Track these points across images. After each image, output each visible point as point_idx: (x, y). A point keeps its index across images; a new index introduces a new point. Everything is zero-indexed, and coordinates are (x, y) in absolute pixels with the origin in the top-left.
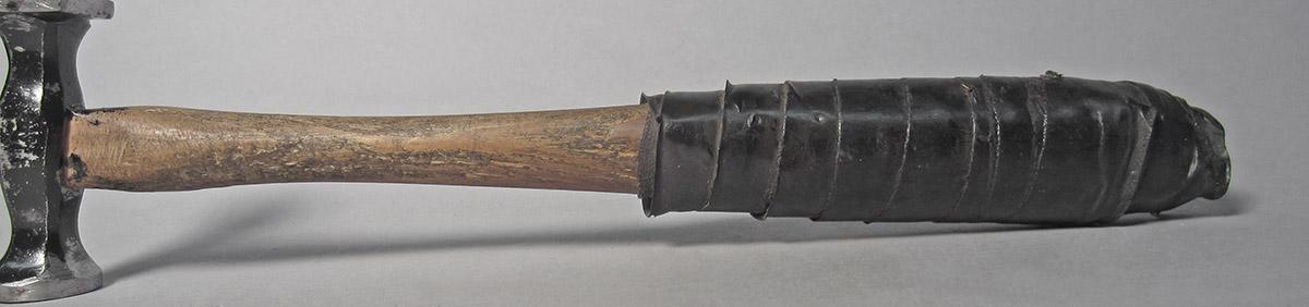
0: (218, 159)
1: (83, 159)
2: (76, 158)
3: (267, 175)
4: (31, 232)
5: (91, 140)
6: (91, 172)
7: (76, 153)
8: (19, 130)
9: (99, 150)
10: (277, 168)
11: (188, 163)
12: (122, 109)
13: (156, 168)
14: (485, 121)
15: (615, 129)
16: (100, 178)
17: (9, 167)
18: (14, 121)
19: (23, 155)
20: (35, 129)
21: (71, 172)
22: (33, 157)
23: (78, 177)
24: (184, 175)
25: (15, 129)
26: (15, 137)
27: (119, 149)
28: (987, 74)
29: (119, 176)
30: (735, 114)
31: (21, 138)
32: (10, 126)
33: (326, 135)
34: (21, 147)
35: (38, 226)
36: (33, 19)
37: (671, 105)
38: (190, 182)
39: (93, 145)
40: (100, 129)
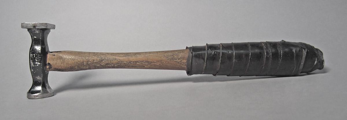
0: (85, 63)
1: (51, 64)
2: (49, 64)
3: (96, 67)
4: (38, 82)
5: (53, 59)
6: (53, 67)
7: (49, 62)
8: (36, 57)
9: (55, 62)
10: (99, 65)
11: (78, 65)
12: (60, 51)
13: (70, 66)
14: (150, 53)
15: (181, 55)
16: (55, 68)
17: (33, 66)
18: (34, 55)
19: (37, 63)
20: (39, 57)
21: (48, 67)
22: (39, 64)
23: (49, 68)
24: (76, 67)
25: (34, 57)
26: (35, 59)
27: (60, 61)
28: (268, 41)
29: (60, 68)
30: (210, 51)
31: (36, 59)
32: (33, 56)
33: (111, 57)
34: (36, 61)
35: (40, 80)
36: (39, 30)
37: (194, 49)
38: (78, 69)
39: (53, 60)
40: (55, 57)
